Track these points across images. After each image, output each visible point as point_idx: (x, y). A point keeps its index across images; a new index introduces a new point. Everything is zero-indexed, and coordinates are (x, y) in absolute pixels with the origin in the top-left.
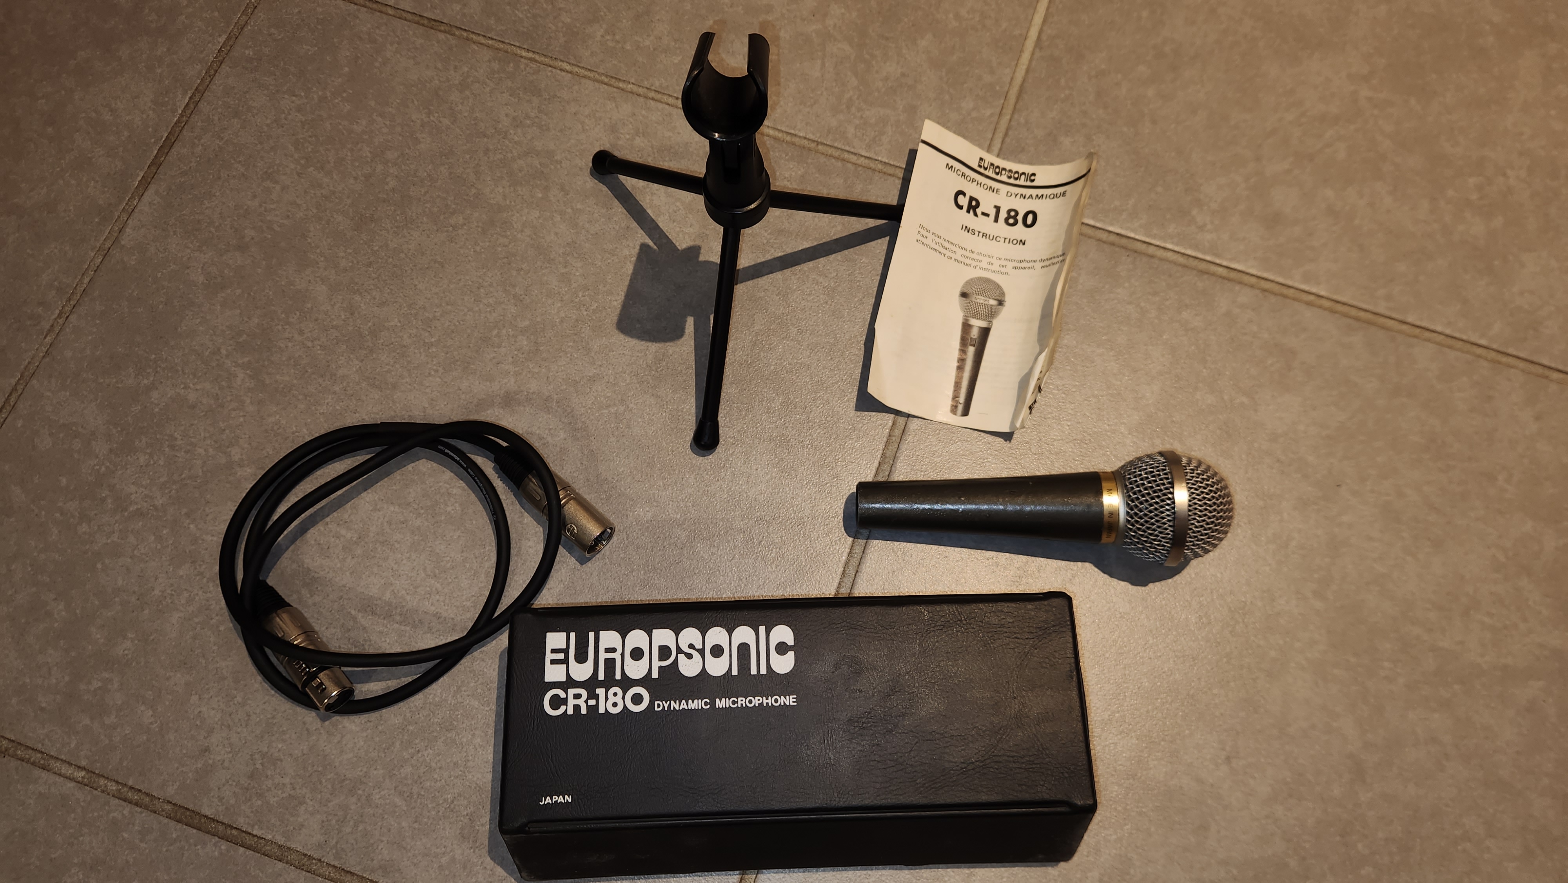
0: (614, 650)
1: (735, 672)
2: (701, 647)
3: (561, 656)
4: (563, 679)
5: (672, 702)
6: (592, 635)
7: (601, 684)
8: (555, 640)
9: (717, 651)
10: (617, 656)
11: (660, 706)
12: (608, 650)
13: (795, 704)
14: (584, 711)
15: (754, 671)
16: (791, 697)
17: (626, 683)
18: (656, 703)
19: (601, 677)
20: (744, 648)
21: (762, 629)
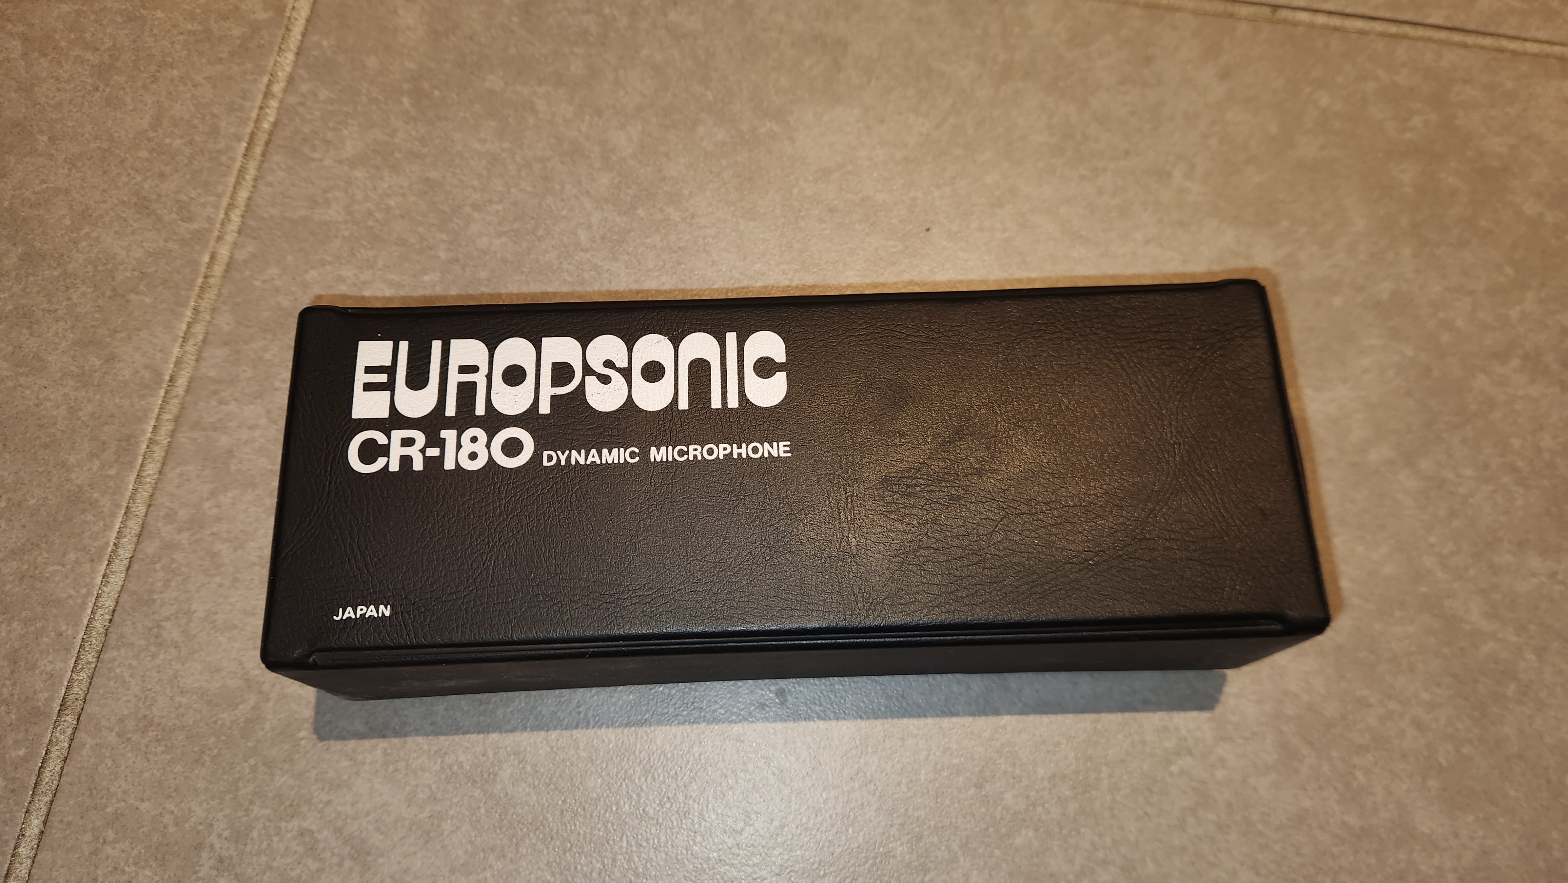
0: (474, 369)
1: (684, 404)
2: (625, 365)
3: (383, 378)
4: (385, 414)
5: (574, 453)
6: (437, 346)
7: (449, 423)
9: (653, 371)
10: (479, 379)
11: (551, 458)
12: (463, 369)
13: (789, 455)
14: (418, 465)
15: (716, 403)
16: (781, 444)
17: (495, 421)
18: (546, 453)
19: (451, 410)
20: (699, 368)
21: (731, 338)
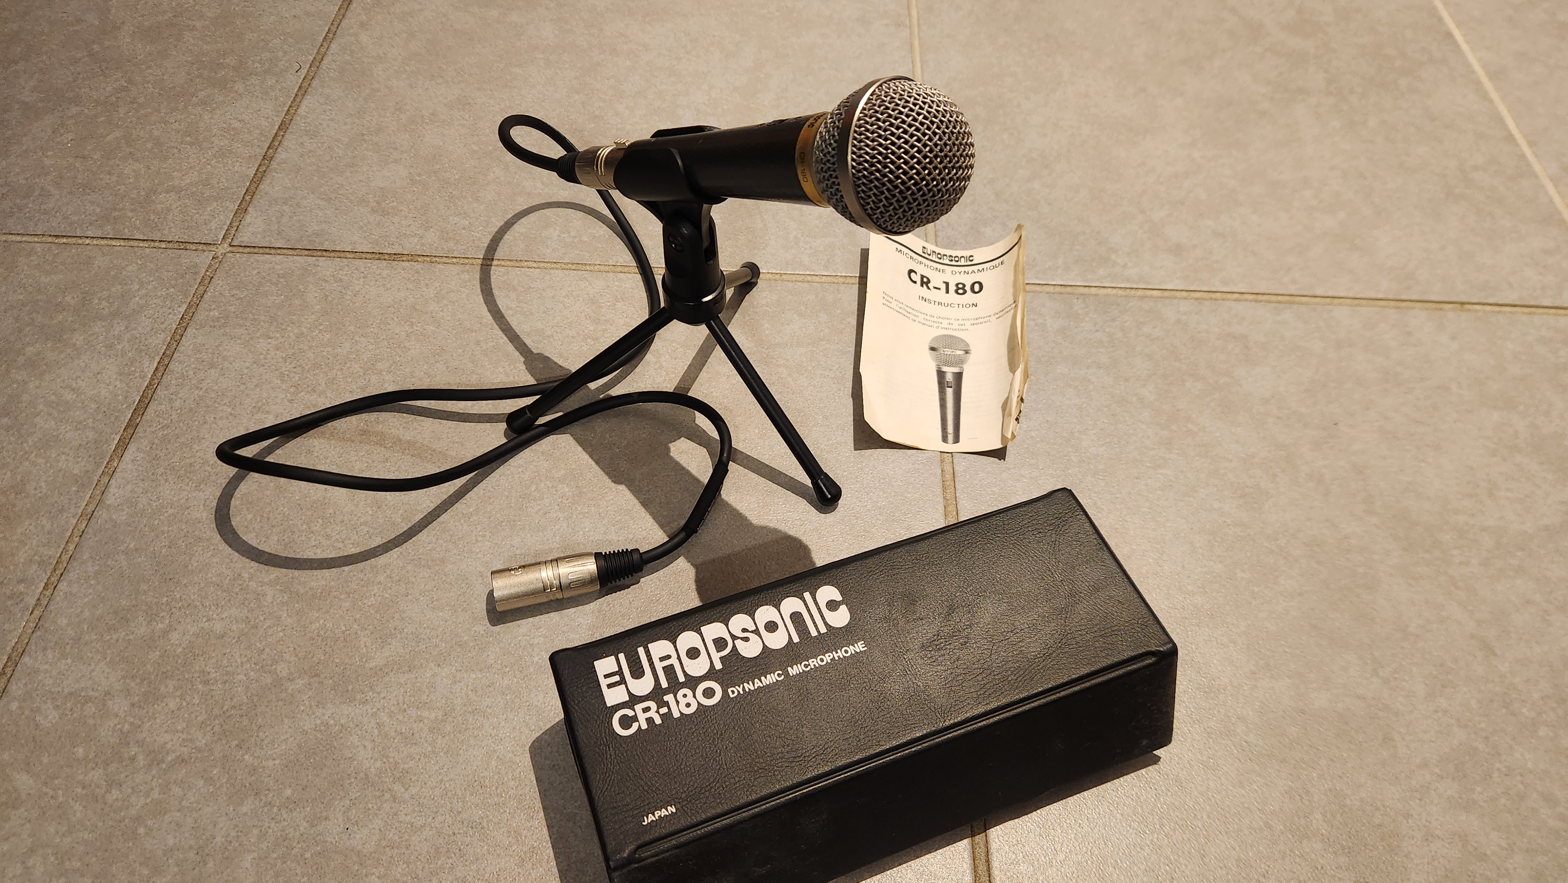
0: (668, 657)
1: (796, 639)
2: (754, 628)
3: (617, 678)
4: (626, 698)
5: (745, 684)
6: (641, 651)
8: (604, 666)
9: (771, 627)
10: (674, 661)
11: (734, 692)
12: (662, 659)
13: (866, 648)
14: (658, 721)
15: (814, 633)
16: (859, 644)
17: (692, 682)
18: (729, 690)
19: (664, 684)
20: (796, 617)
21: (807, 595)
